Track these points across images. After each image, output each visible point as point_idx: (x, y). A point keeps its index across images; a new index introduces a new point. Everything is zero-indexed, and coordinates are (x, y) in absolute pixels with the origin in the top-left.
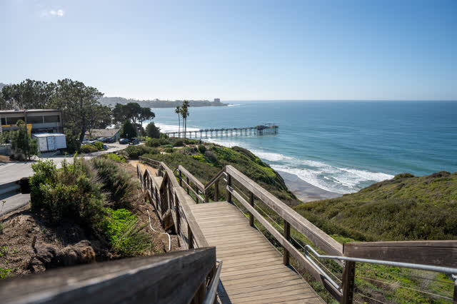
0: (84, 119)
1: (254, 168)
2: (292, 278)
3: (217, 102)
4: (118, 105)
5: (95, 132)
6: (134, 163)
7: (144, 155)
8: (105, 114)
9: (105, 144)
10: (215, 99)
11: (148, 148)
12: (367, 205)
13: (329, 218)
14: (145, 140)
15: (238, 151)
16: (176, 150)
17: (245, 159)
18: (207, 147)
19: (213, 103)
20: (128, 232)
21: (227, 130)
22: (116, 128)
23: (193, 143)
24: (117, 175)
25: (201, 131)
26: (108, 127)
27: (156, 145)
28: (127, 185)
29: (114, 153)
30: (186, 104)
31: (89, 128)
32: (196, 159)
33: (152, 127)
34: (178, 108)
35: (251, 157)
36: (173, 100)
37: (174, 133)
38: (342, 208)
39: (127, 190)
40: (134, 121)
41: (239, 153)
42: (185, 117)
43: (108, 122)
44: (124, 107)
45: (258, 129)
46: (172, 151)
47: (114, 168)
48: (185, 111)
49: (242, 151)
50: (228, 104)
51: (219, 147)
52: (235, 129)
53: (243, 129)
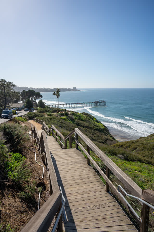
0: (5, 99)
1: (93, 124)
2: (110, 201)
3: (75, 89)
4: (24, 91)
5: (11, 105)
6: (31, 122)
7: (36, 117)
8: (16, 96)
9: (17, 111)
10: (74, 88)
11: (39, 113)
12: (152, 144)
13: (132, 151)
14: (37, 109)
15: (85, 115)
16: (53, 114)
17: (88, 119)
18: (69, 113)
19: (72, 89)
20: (18, 170)
21: (80, 103)
22: (23, 103)
23: (62, 111)
24: (16, 132)
25: (66, 104)
26: (19, 102)
27: (43, 112)
28: (22, 138)
29: (21, 116)
30: (58, 90)
31: (9, 103)
32: (63, 119)
33: (41, 102)
34: (54, 92)
35: (92, 118)
36: (53, 88)
37: (53, 105)
38: (139, 146)
39: (21, 141)
40: (32, 99)
41: (85, 116)
42: (58, 97)
43: (18, 100)
44: (27, 92)
45: (96, 103)
46: (51, 115)
47: (15, 128)
48: (58, 94)
49: (87, 115)
50: (80, 90)
51: (75, 113)
52: (84, 103)
53: (88, 103)
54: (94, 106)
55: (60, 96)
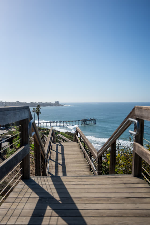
3: (57, 104)
10: (56, 102)
15: (69, 134)
19: (54, 104)
21: (63, 122)
23: (43, 130)
25: (47, 122)
30: (39, 107)
34: (34, 109)
41: (69, 136)
42: (38, 114)
45: (83, 121)
48: (38, 111)
49: (70, 134)
50: (64, 105)
51: (58, 132)
52: (68, 121)
53: (74, 121)
54: (81, 124)
55: (40, 113)
